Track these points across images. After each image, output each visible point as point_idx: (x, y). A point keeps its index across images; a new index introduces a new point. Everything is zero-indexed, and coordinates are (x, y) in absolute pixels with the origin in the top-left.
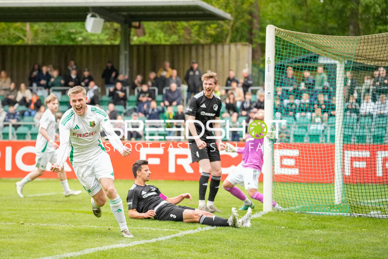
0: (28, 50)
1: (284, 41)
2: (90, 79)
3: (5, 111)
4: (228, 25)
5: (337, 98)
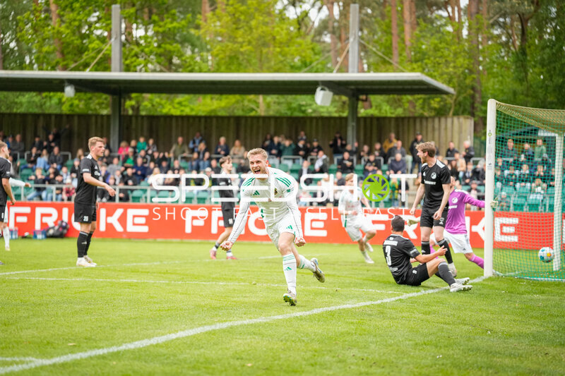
0: (261, 121)
1: (505, 115)
2: (319, 148)
4: (452, 99)
5: (556, 170)
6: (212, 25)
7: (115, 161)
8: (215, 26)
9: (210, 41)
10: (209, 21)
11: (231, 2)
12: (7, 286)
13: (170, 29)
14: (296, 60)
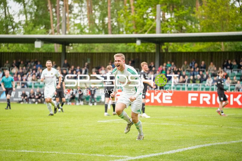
0: (222, 54)
3: (212, 79)
6: (200, 12)
7: (158, 72)
8: (202, 12)
9: (199, 19)
10: (199, 10)
11: (209, 1)
12: (115, 125)
13: (181, 14)
14: (239, 26)
